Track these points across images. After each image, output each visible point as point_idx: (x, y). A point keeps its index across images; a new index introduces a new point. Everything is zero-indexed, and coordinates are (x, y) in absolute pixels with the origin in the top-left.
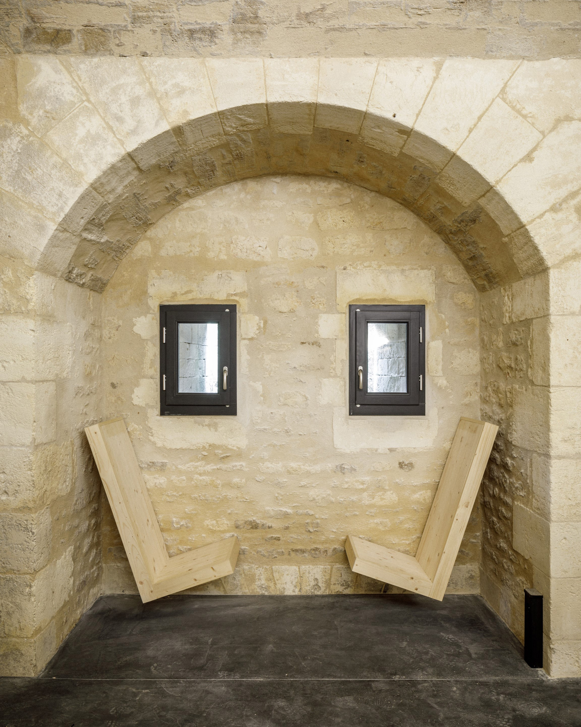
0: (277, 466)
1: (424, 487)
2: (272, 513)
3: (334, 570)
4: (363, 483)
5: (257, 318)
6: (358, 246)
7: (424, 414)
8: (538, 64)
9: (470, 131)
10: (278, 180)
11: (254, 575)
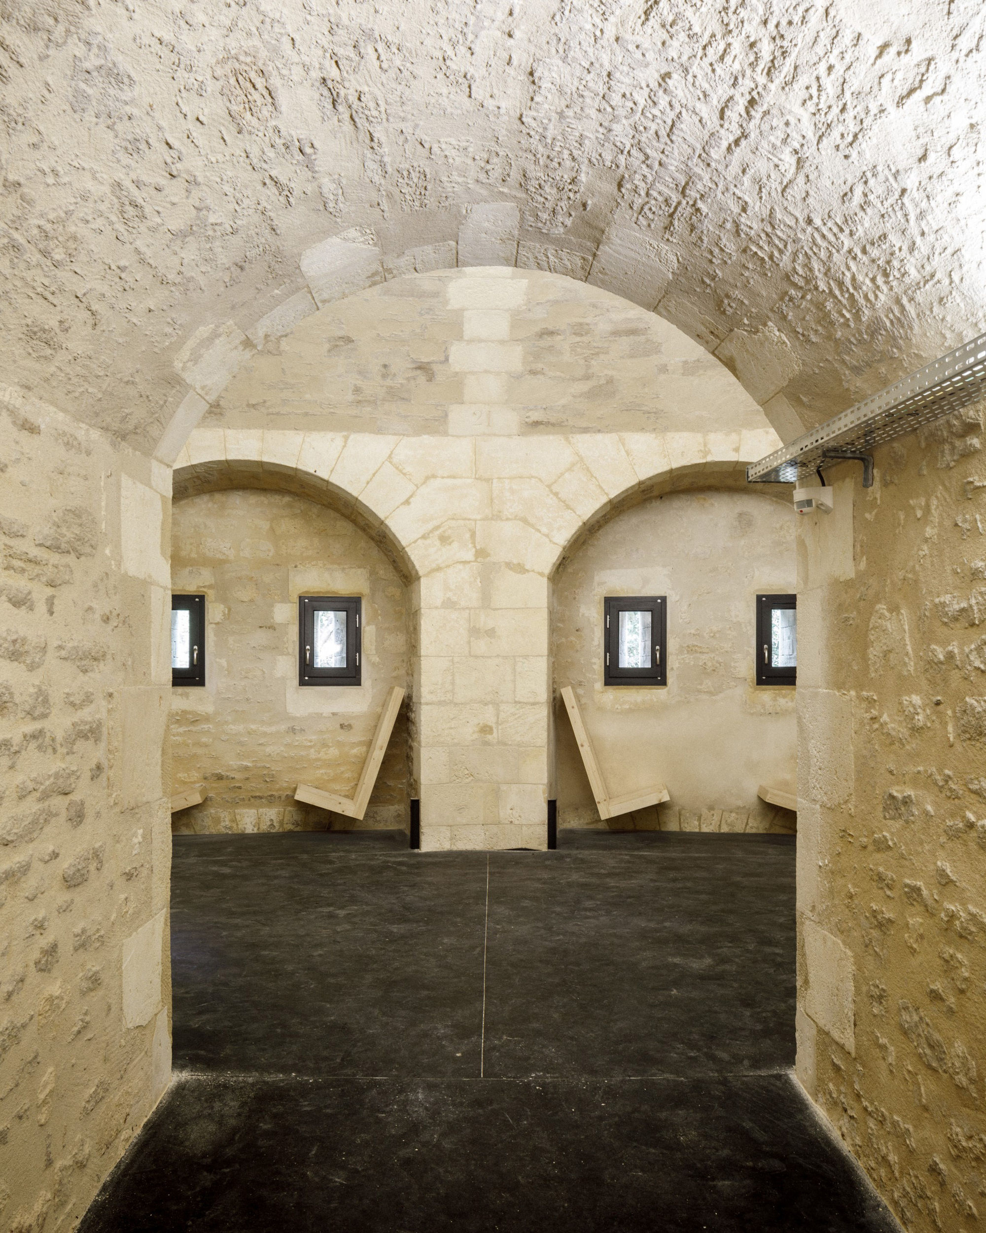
0: (240, 728)
1: (361, 743)
2: (235, 767)
3: (287, 812)
4: (311, 741)
5: (222, 606)
6: (306, 548)
7: (360, 685)
8: (413, 439)
9: (368, 483)
10: (240, 493)
11: (219, 818)
